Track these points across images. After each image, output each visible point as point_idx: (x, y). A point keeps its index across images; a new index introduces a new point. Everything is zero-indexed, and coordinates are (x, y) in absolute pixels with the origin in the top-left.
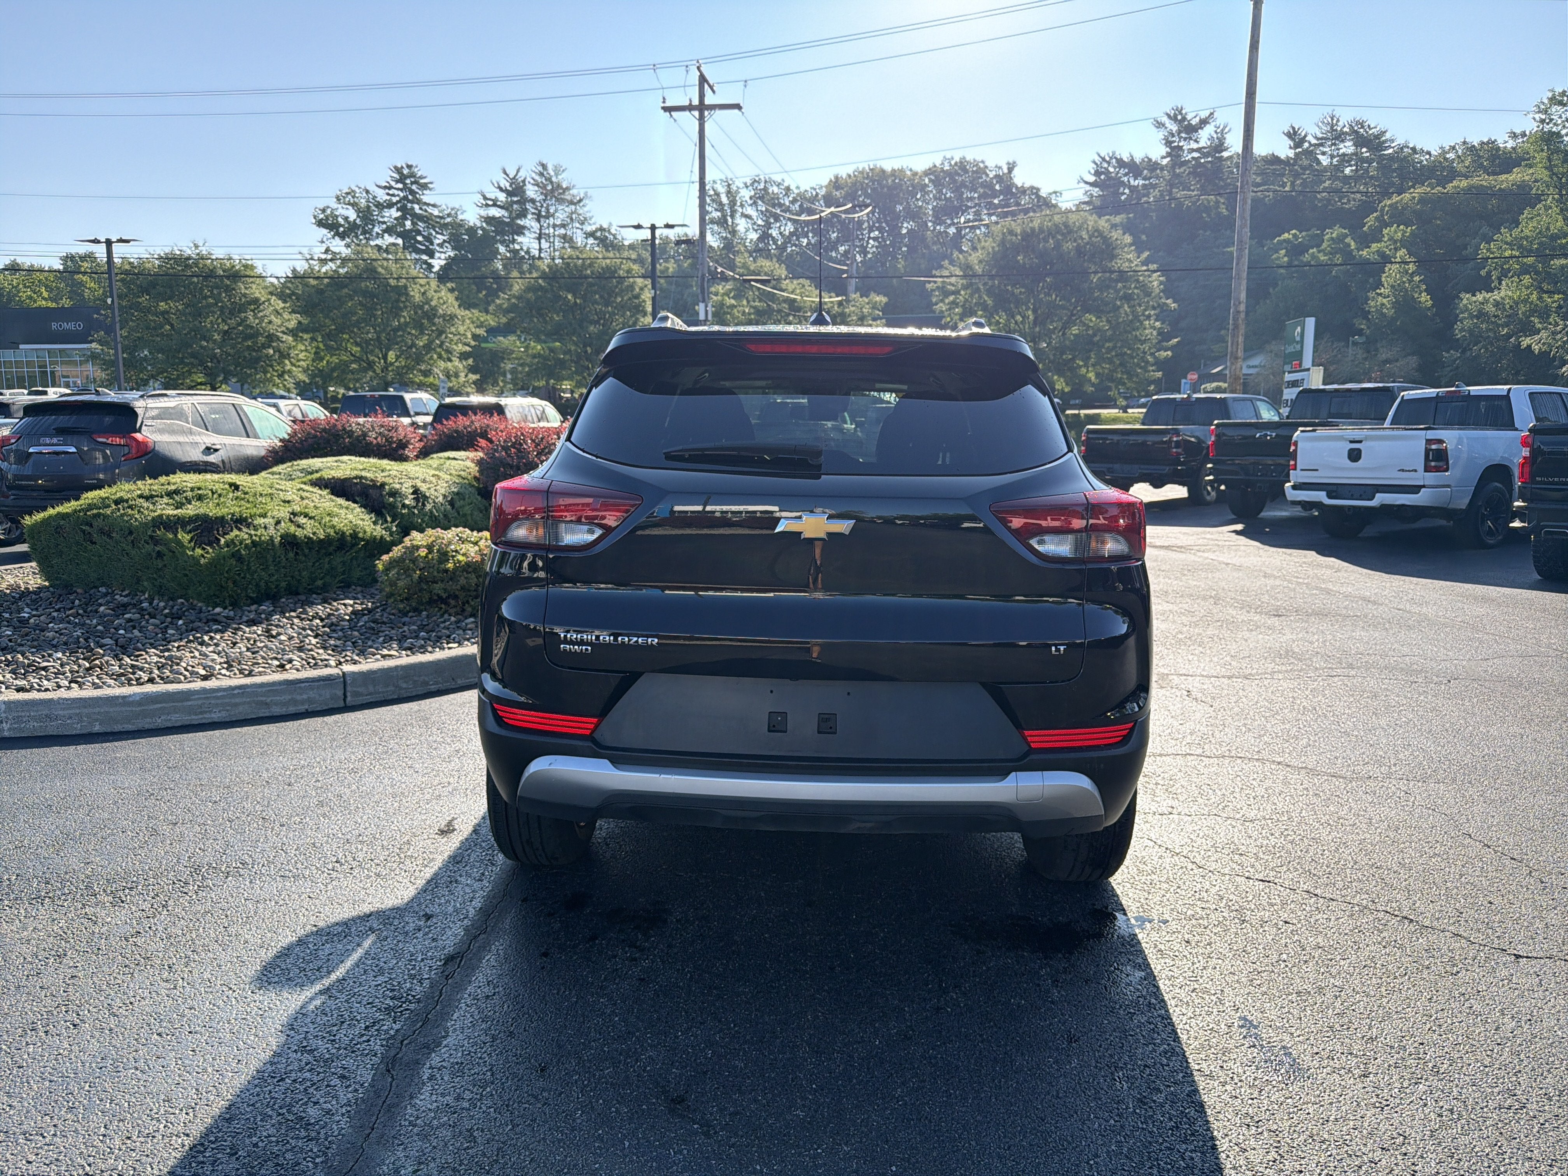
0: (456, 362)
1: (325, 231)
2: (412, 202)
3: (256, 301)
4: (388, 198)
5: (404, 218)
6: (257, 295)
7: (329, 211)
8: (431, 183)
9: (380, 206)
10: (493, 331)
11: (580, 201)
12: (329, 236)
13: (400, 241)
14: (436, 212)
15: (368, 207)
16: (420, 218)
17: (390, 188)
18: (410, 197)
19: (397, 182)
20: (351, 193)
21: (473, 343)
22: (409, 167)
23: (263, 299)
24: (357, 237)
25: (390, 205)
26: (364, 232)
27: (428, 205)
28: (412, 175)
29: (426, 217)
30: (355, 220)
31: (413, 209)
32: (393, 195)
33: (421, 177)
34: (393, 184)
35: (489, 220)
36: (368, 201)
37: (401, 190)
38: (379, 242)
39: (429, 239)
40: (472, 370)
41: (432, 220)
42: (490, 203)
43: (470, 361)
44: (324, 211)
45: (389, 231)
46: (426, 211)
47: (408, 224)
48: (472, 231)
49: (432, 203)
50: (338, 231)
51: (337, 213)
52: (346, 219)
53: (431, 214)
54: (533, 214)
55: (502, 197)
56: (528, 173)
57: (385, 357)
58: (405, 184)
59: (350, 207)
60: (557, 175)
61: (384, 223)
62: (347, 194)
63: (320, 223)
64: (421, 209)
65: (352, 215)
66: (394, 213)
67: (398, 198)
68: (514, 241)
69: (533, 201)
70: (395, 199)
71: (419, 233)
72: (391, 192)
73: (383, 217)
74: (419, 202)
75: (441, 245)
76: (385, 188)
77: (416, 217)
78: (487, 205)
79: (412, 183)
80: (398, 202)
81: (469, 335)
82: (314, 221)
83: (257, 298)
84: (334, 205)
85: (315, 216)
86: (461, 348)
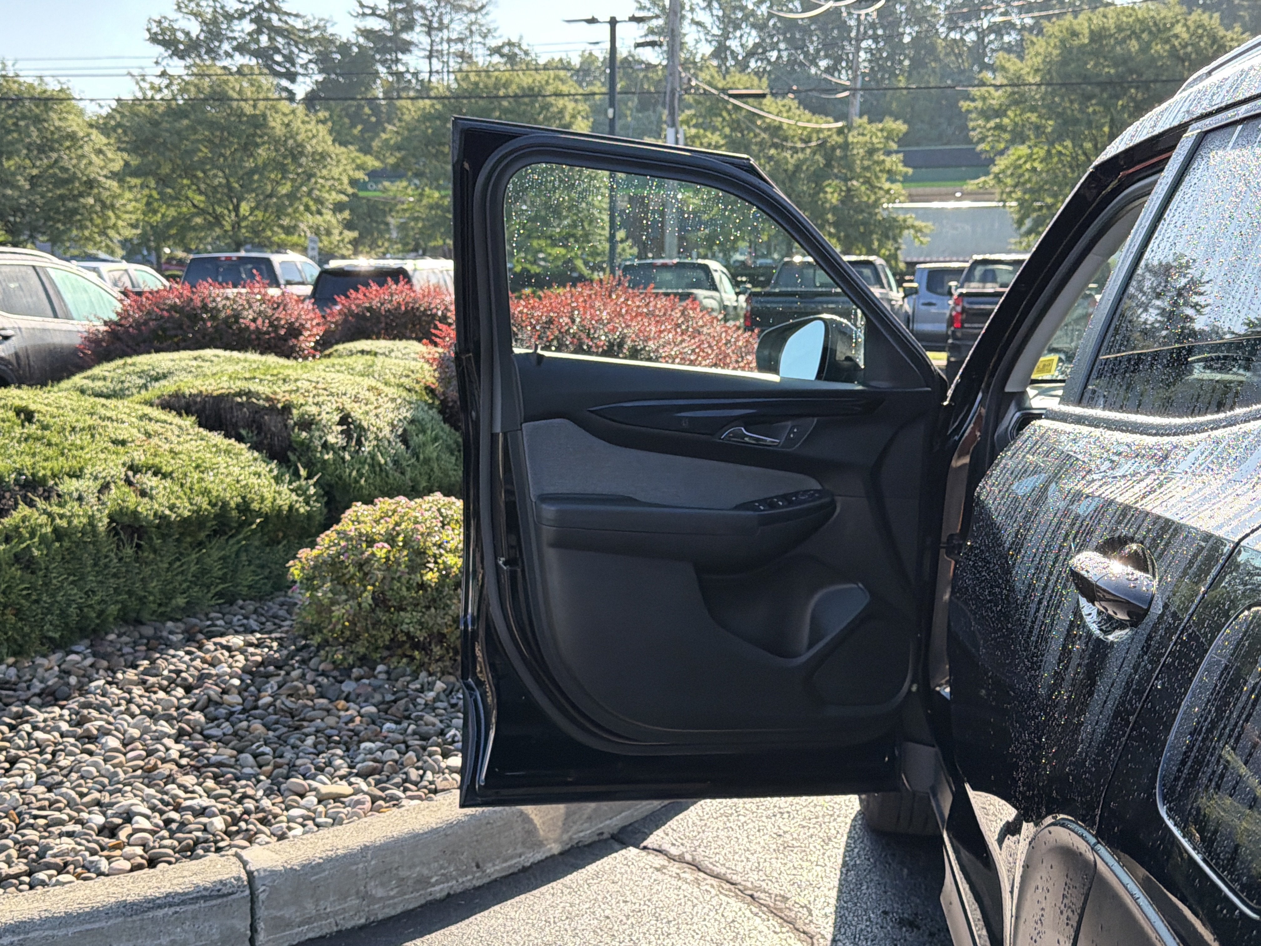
0: (328, 216)
1: (160, 49)
2: (269, 11)
3: (72, 137)
4: (240, 6)
5: (259, 32)
6: (75, 128)
7: (166, 24)
9: (229, 17)
10: (374, 175)
11: (483, 7)
12: (166, 54)
13: (254, 61)
14: (299, 24)
15: (215, 18)
16: (279, 31)
21: (350, 191)
23: (81, 134)
24: (200, 56)
25: (242, 15)
26: (209, 51)
27: (289, 14)
29: (286, 30)
30: (198, 37)
31: (269, 20)
32: (246, 3)
35: (367, 34)
36: (215, 11)
38: (227, 62)
39: (290, 59)
40: (349, 225)
41: (294, 34)
42: (369, 11)
43: (346, 214)
44: (159, 23)
45: (241, 48)
46: (286, 22)
47: (264, 40)
48: (345, 48)
49: (295, 12)
50: (177, 48)
51: (176, 26)
52: (187, 34)
53: (293, 27)
54: (423, 25)
57: (237, 209)
59: (192, 18)
61: (235, 39)
63: (154, 39)
64: (280, 20)
65: (195, 28)
66: (247, 26)
67: (252, 7)
68: (397, 61)
69: (422, 9)
70: (247, 8)
71: (277, 51)
73: (232, 31)
74: (278, 11)
75: (305, 66)
77: (275, 31)
78: (364, 15)
80: (251, 11)
81: (346, 180)
82: (147, 36)
83: (74, 133)
84: (172, 14)
85: (149, 30)
86: (335, 197)
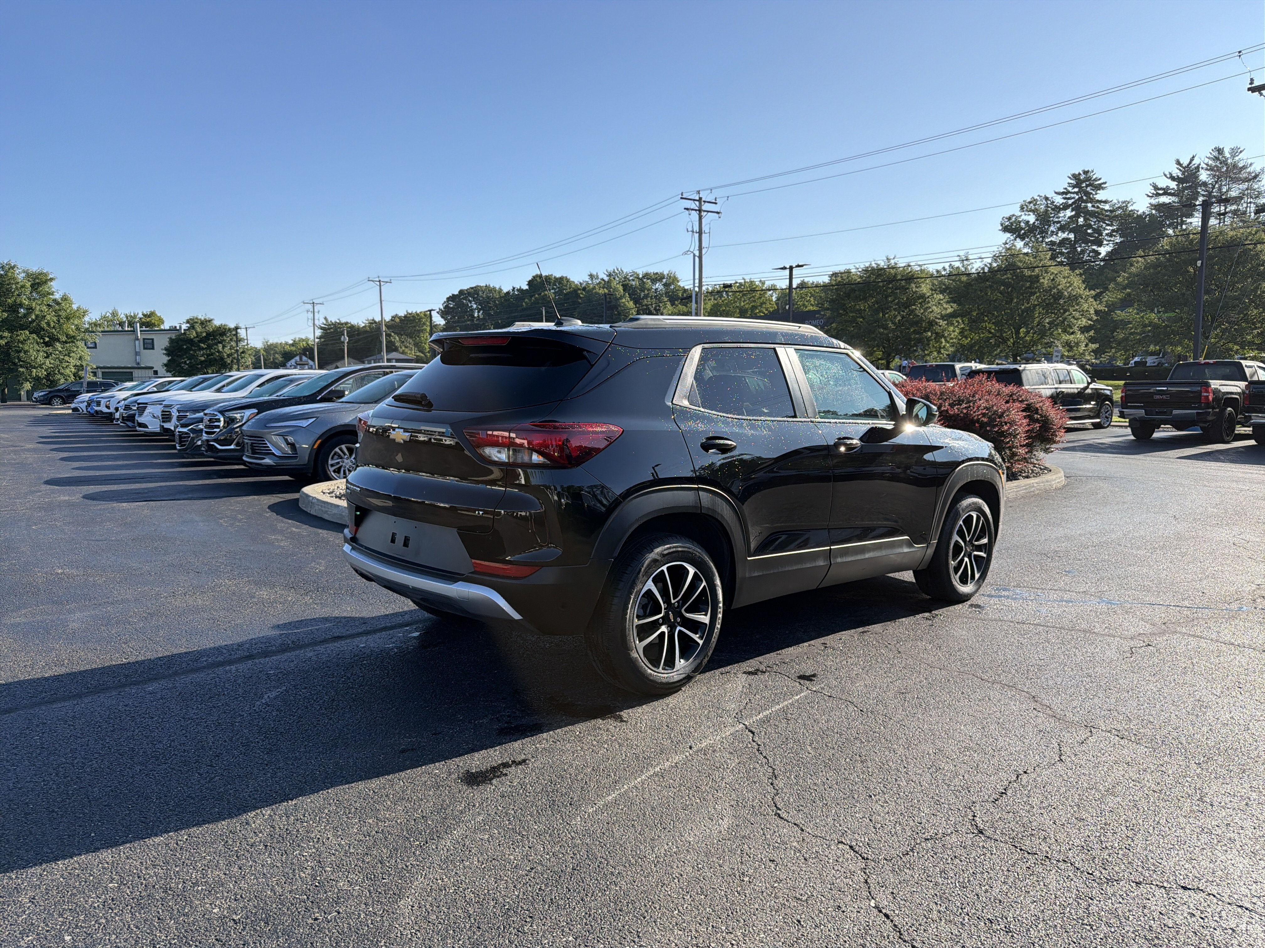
0: (1079, 335)
1: (1008, 235)
2: (1086, 202)
3: (923, 296)
4: (1064, 201)
5: (1077, 216)
6: (925, 291)
7: (1013, 219)
8: (1105, 183)
9: (1058, 209)
10: (1112, 307)
11: (1256, 177)
12: (1012, 238)
13: (1072, 236)
14: (1107, 207)
15: (1047, 211)
16: (1093, 214)
17: (1066, 193)
18: (1085, 198)
19: (1074, 187)
20: (1033, 201)
21: (1095, 318)
22: (1086, 172)
23: (928, 294)
24: (1035, 236)
25: (1066, 207)
26: (1041, 232)
27: (1100, 202)
28: (1088, 179)
29: (1097, 212)
30: (1034, 223)
31: (1087, 207)
32: (1069, 199)
33: (1096, 180)
34: (1070, 189)
35: (1159, 207)
36: (1047, 206)
37: (1076, 193)
38: (1054, 238)
39: (1099, 232)
40: (1092, 340)
41: (1103, 215)
42: (1161, 192)
43: (1092, 333)
44: (1009, 219)
45: (1062, 229)
46: (1098, 207)
47: (1081, 220)
48: (1141, 218)
49: (1104, 199)
50: (1019, 233)
51: (1020, 220)
52: (1027, 222)
53: (1103, 209)
54: (1203, 195)
55: (1173, 185)
56: (1203, 157)
57: (1018, 333)
58: (1080, 188)
59: (1031, 213)
60: (1233, 156)
61: (1059, 222)
62: (1030, 203)
63: (1006, 229)
64: (1093, 206)
65: (1032, 219)
66: (1069, 213)
67: (1073, 200)
68: (1183, 222)
69: (1205, 184)
70: (1070, 202)
71: (1090, 227)
72: (1068, 196)
73: (1058, 218)
74: (1092, 201)
75: (1110, 235)
76: (1063, 193)
77: (1089, 214)
78: (1158, 195)
79: (1087, 186)
80: (1073, 203)
81: (1092, 311)
82: (1000, 228)
83: (924, 294)
84: (1018, 213)
85: (1002, 225)
86: (1084, 322)
